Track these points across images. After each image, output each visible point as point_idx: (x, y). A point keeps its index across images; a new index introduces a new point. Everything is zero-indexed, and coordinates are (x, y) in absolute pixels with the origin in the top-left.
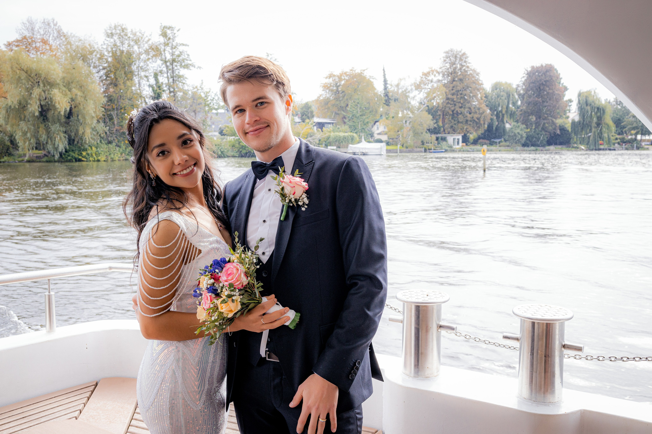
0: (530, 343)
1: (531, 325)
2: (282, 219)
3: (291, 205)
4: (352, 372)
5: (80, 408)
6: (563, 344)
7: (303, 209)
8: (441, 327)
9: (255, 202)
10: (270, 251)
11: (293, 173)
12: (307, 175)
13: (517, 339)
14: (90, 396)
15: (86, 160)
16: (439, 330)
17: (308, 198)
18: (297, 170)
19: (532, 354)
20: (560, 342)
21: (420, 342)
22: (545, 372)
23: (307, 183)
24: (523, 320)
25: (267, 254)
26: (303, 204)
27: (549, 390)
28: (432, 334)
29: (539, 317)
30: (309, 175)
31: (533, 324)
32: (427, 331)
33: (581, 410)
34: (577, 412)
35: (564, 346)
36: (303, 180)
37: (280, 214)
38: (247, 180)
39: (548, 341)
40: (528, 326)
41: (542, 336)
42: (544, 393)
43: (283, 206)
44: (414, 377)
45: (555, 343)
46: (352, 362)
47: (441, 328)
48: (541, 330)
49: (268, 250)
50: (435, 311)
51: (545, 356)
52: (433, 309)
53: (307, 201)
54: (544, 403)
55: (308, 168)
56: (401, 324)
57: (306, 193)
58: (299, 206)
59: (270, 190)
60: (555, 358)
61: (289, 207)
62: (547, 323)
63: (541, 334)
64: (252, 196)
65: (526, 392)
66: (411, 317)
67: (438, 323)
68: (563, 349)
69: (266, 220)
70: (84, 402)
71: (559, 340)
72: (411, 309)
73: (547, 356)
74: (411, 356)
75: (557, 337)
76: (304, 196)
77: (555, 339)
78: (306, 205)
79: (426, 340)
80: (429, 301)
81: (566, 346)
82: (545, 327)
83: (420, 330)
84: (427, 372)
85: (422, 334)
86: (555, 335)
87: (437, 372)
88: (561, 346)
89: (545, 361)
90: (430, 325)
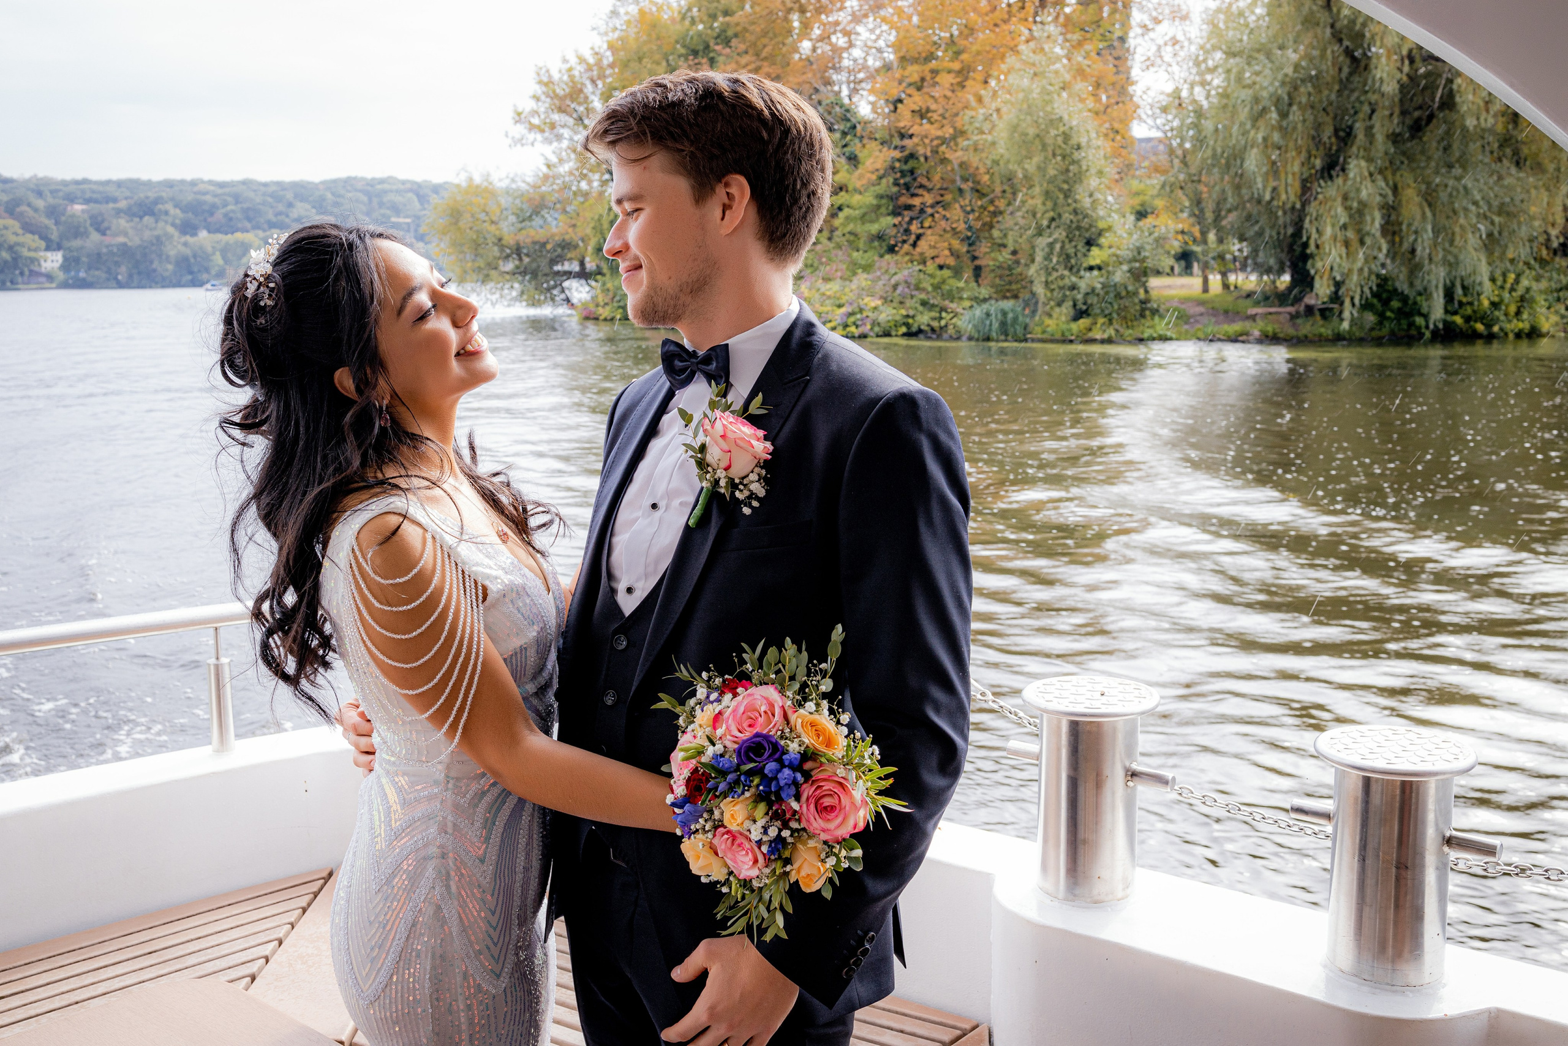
0: (1358, 831)
1: (1360, 784)
4: (852, 962)
5: (281, 935)
6: (1447, 835)
8: (1134, 774)
13: (1327, 817)
14: (309, 905)
16: (1130, 784)
19: (1363, 859)
20: (1437, 831)
21: (1081, 812)
22: (1397, 906)
24: (1342, 771)
25: (636, 593)
27: (1406, 954)
28: (1113, 793)
29: (1380, 764)
31: (1367, 782)
32: (1099, 785)
33: (1489, 1011)
34: (1479, 1013)
35: (1449, 841)
39: (1405, 826)
40: (1351, 787)
41: (1391, 814)
42: (1393, 962)
44: (1066, 899)
45: (1424, 834)
46: (856, 938)
47: (1135, 778)
48: (1387, 800)
50: (1120, 737)
51: (1397, 868)
52: (1115, 729)
54: (1392, 985)
60: (1423, 872)
62: (1403, 783)
63: (1387, 809)
64: (653, 429)
65: (1346, 954)
66: (1059, 750)
67: (1127, 764)
68: (1446, 849)
69: (658, 504)
70: (292, 920)
71: (1437, 825)
72: (1059, 728)
73: (1403, 866)
74: (1058, 846)
75: (1431, 817)
77: (1424, 823)
79: (1097, 806)
80: (1104, 710)
81: (1454, 841)
82: (1398, 792)
83: (1082, 782)
84: (1099, 889)
85: (1086, 791)
86: (1425, 812)
87: (1124, 889)
88: (1441, 839)
89: (1398, 879)
90: (1107, 771)
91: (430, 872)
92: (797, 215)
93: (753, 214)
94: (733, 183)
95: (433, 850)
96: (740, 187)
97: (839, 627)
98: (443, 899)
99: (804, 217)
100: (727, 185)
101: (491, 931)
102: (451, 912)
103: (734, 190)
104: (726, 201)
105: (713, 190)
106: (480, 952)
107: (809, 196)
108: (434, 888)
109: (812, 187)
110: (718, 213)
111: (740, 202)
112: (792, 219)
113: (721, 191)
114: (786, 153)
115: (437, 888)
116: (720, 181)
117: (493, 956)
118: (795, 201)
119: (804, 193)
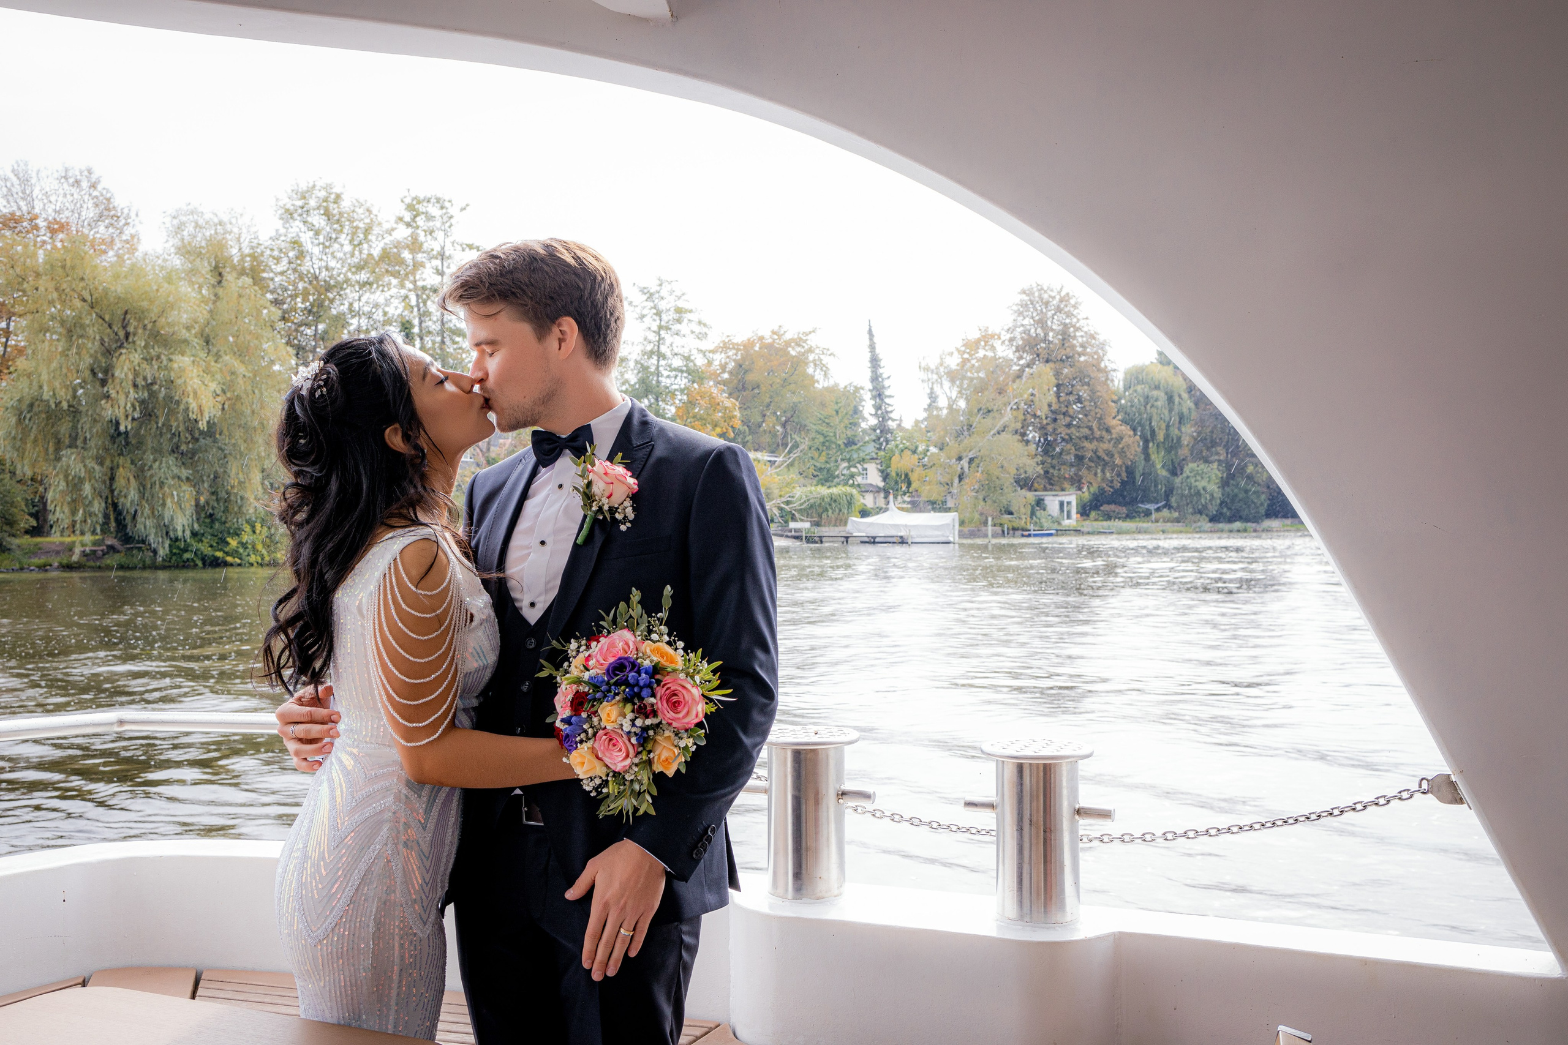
0: (1015, 807)
1: (1015, 770)
2: (579, 541)
3: (601, 518)
4: (700, 845)
6: (1077, 807)
7: (623, 528)
8: (844, 794)
9: (530, 506)
10: (545, 602)
11: (611, 458)
12: (638, 466)
13: (991, 806)
15: (238, 561)
16: (840, 801)
17: (634, 509)
18: (620, 454)
19: (1020, 829)
20: (1070, 804)
21: (804, 825)
22: (1045, 862)
23: (637, 479)
24: (1001, 761)
25: (538, 606)
26: (624, 519)
28: (828, 809)
29: (1029, 752)
30: (641, 466)
31: (1020, 768)
32: (817, 802)
33: (1114, 933)
34: (1107, 936)
35: (1079, 812)
36: (629, 474)
37: (576, 531)
38: (520, 467)
39: (1048, 800)
40: (1010, 772)
41: (1038, 792)
43: (585, 517)
44: (795, 898)
45: (1061, 805)
46: (702, 827)
47: (844, 797)
48: (1034, 780)
49: (542, 598)
50: (832, 763)
52: (827, 755)
53: (631, 516)
54: (1045, 923)
55: (641, 454)
56: (766, 797)
57: (631, 499)
58: (616, 522)
59: (560, 486)
60: (1062, 834)
61: (595, 521)
62: (1045, 765)
63: (1034, 787)
64: (524, 496)
65: (1011, 910)
66: (786, 776)
67: (838, 786)
68: (1077, 817)
69: (547, 541)
71: (1069, 798)
72: (785, 757)
73: (1048, 830)
75: (1065, 792)
76: (628, 503)
77: (1061, 796)
78: (630, 521)
79: (817, 819)
81: (1082, 811)
82: (1041, 773)
83: (803, 801)
84: (821, 887)
85: (808, 808)
86: (1061, 789)
87: (838, 888)
88: (1073, 810)
89: (1045, 839)
90: (823, 791)
91: (385, 830)
92: (610, 336)
93: (581, 341)
94: (564, 323)
95: (388, 815)
96: (569, 325)
97: (668, 587)
98: (393, 854)
99: (615, 336)
100: (559, 325)
101: (424, 885)
102: (397, 866)
103: (565, 328)
104: (561, 336)
105: (550, 329)
106: (415, 901)
107: (616, 322)
108: (386, 844)
109: (616, 314)
110: (556, 345)
111: (572, 336)
112: (608, 339)
113: (555, 330)
114: (597, 295)
115: (389, 845)
116: (554, 323)
117: (422, 919)
118: (608, 326)
119: (613, 320)
